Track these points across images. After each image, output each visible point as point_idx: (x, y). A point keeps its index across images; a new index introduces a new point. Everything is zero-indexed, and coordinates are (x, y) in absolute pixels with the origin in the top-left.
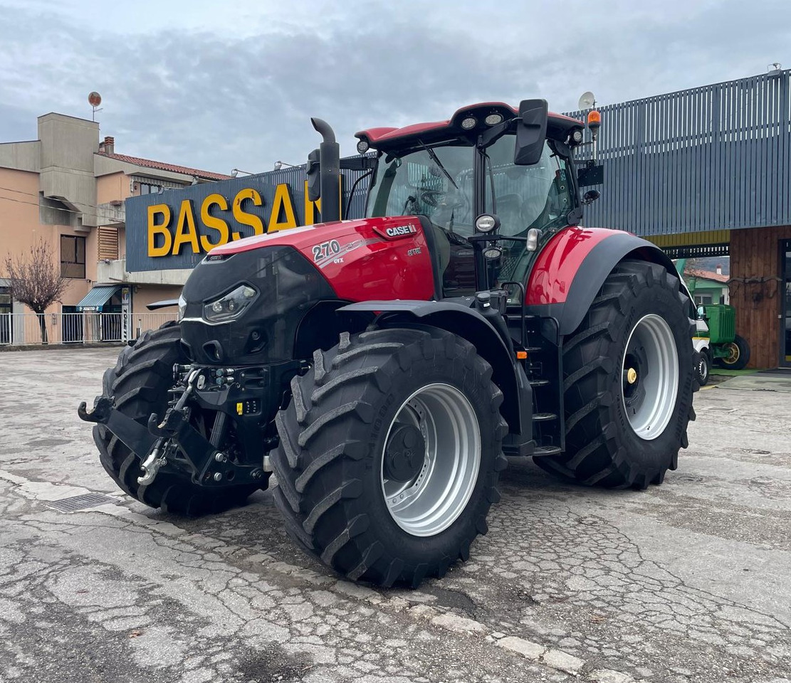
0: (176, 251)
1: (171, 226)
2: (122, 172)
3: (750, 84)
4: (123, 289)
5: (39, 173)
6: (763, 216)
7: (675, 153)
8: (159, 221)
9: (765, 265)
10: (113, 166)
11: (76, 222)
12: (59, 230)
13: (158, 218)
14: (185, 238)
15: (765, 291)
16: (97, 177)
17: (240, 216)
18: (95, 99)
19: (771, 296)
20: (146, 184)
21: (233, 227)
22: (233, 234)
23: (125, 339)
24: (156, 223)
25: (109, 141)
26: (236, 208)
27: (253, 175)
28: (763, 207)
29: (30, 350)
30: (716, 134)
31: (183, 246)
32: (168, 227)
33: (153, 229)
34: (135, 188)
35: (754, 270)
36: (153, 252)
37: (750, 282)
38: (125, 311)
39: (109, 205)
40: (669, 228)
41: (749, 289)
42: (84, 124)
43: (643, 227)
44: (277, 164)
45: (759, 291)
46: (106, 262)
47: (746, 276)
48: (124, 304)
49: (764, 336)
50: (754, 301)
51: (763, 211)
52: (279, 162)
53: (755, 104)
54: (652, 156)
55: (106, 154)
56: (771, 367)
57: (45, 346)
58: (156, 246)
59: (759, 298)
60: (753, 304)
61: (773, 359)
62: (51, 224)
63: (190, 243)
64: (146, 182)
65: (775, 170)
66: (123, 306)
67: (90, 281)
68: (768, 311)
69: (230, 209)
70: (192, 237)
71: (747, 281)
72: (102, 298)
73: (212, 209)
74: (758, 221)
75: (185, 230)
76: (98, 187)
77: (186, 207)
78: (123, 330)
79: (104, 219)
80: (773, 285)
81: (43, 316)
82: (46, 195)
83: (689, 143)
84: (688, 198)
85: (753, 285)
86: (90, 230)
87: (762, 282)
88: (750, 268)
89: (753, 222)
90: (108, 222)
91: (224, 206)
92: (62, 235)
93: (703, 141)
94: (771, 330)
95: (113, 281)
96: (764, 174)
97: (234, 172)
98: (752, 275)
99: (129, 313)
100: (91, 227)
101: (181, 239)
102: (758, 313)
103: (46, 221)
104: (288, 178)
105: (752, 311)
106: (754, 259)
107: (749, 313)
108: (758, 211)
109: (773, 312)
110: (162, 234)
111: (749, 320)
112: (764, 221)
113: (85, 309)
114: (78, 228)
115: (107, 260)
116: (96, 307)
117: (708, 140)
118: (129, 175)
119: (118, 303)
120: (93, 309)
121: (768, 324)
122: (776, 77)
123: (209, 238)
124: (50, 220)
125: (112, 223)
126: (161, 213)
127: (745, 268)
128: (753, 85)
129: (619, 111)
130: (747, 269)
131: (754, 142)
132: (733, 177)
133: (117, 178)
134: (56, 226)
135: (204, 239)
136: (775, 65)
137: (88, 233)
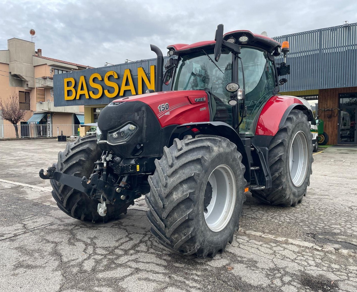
0: (78, 98)
1: (75, 87)
2: (46, 64)
3: (335, 29)
4: (48, 114)
5: (9, 64)
6: (340, 83)
7: (303, 57)
8: (69, 85)
9: (333, 103)
10: (42, 61)
11: (25, 85)
12: (18, 89)
13: (69, 84)
14: (82, 92)
15: (333, 114)
16: (34, 66)
17: (107, 83)
18: (33, 32)
19: (335, 116)
20: (56, 69)
21: (104, 88)
22: (105, 90)
23: (49, 136)
24: (68, 86)
25: (40, 51)
26: (106, 80)
27: (113, 65)
28: (340, 80)
29: (12, 140)
30: (320, 50)
31: (81, 95)
32: (74, 87)
33: (66, 89)
34: (52, 71)
35: (328, 106)
36: (67, 98)
37: (327, 110)
38: (49, 124)
39: (41, 79)
40: (300, 88)
41: (326, 113)
42: (28, 43)
43: (288, 88)
44: (126, 60)
45: (330, 114)
46: (41, 103)
47: (325, 108)
48: (48, 121)
49: (332, 132)
50: (328, 118)
51: (340, 81)
52: (127, 60)
53: (337, 37)
54: (293, 58)
55: (38, 56)
56: (335, 144)
57: (17, 139)
58: (68, 95)
59: (330, 117)
60: (328, 119)
61: (335, 141)
62: (14, 86)
63: (84, 94)
64: (57, 68)
65: (345, 64)
66: (48, 122)
67: (32, 111)
68: (334, 122)
69: (103, 80)
70: (85, 92)
71: (326, 110)
72: (39, 119)
73: (95, 80)
74: (338, 85)
75: (82, 89)
76: (35, 71)
77: (82, 79)
78: (48, 132)
79: (39, 84)
80: (336, 111)
81: (17, 126)
82: (12, 74)
83: (309, 53)
84: (308, 76)
85: (328, 111)
86: (32, 89)
87: (332, 110)
88: (327, 105)
89: (335, 86)
90: (41, 86)
91: (100, 79)
92: (19, 91)
93: (315, 52)
94: (335, 129)
95: (44, 111)
96: (340, 66)
97: (106, 64)
98: (327, 108)
99: (50, 125)
100: (32, 88)
101: (80, 92)
102: (330, 123)
103: (12, 85)
104: (130, 67)
105: (327, 122)
106: (329, 101)
107: (326, 123)
108: (338, 81)
109: (336, 122)
110: (71, 90)
111: (326, 126)
112: (340, 85)
113: (31, 123)
114: (27, 88)
115: (41, 102)
116: (36, 122)
117: (317, 52)
118: (49, 65)
119: (45, 121)
120: (35, 123)
121: (334, 127)
122: (346, 27)
123: (93, 92)
124: (14, 85)
125: (43, 86)
126: (71, 82)
127: (324, 105)
128: (336, 30)
129: (279, 40)
130: (325, 105)
131: (336, 53)
132: (327, 67)
133: (44, 67)
134: (17, 87)
135: (91, 93)
136: (346, 22)
137: (31, 91)
